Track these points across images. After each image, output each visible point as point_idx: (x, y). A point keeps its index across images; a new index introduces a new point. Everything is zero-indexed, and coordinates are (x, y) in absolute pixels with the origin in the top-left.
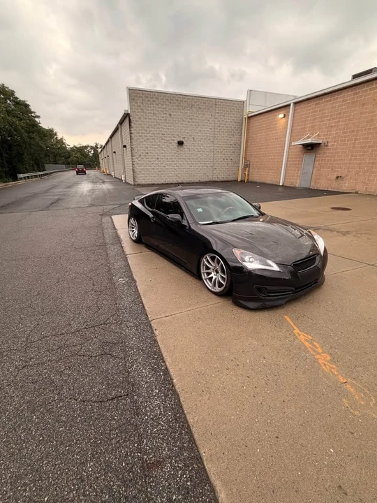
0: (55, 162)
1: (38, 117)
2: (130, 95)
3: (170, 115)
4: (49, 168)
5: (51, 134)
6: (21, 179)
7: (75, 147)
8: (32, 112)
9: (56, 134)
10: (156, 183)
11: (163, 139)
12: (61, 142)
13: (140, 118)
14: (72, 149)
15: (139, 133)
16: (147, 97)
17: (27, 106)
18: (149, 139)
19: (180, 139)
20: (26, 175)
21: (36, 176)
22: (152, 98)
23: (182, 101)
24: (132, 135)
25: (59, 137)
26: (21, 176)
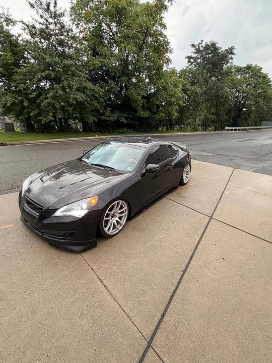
20: (233, 128)
21: (243, 130)
26: (228, 128)
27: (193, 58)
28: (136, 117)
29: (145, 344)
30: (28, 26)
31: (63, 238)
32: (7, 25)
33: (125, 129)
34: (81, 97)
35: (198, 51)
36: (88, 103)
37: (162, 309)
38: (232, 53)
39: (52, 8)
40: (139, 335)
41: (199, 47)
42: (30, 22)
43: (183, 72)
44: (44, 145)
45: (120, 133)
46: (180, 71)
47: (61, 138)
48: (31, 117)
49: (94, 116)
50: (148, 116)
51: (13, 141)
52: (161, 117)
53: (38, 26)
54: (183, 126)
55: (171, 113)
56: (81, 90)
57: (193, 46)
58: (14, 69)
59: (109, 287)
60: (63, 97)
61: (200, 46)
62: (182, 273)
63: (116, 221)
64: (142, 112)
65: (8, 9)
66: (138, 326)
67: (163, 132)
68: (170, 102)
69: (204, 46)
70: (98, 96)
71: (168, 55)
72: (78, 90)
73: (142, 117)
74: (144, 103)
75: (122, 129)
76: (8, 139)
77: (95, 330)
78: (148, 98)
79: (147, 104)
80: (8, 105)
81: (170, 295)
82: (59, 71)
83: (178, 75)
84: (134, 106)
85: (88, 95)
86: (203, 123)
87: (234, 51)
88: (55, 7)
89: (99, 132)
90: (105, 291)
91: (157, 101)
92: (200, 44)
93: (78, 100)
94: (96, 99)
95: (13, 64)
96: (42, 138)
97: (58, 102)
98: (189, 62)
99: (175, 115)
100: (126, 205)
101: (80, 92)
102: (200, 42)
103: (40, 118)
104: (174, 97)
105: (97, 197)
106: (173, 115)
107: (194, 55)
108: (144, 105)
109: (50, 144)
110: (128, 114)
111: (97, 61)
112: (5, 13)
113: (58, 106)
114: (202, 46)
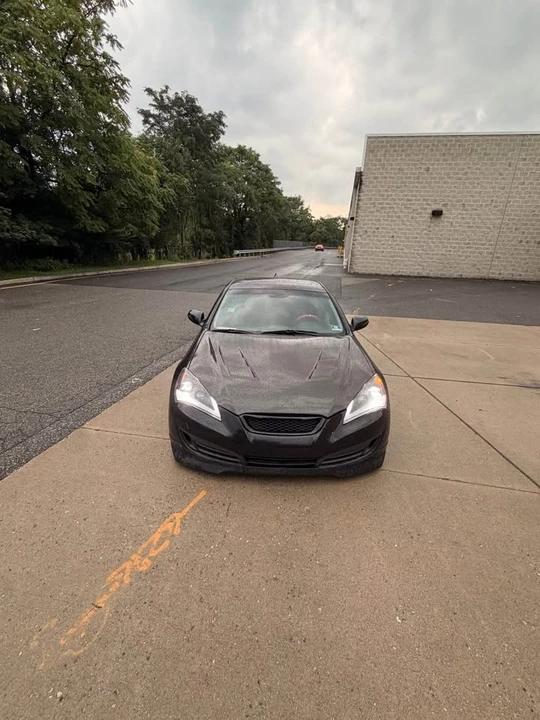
0: (293, 239)
1: (279, 183)
2: (368, 146)
3: (428, 169)
4: (278, 244)
5: (296, 202)
6: (238, 255)
7: (322, 219)
8: (274, 178)
9: (302, 203)
10: (383, 273)
11: (407, 208)
12: (305, 212)
13: (376, 178)
14: (318, 222)
15: (371, 199)
16: (395, 146)
17: (267, 171)
18: (385, 208)
19: (436, 207)
20: (244, 252)
21: (256, 254)
22: (402, 146)
23: (455, 145)
24: (360, 203)
25: (305, 206)
26: (237, 252)
27: (153, 116)
35: (161, 105)
38: (221, 123)
41: (162, 97)
50: (104, 229)
57: (150, 91)
61: (164, 95)
67: (130, 265)
69: (172, 97)
73: (92, 232)
86: (193, 242)
87: (224, 120)
92: (163, 92)
98: (146, 122)
102: (164, 88)
107: (156, 112)
114: (168, 98)
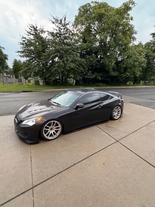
28: (109, 75)
29: (31, 187)
30: (50, 33)
31: (24, 135)
32: (42, 33)
33: (101, 84)
34: (72, 65)
36: (77, 69)
37: (50, 177)
39: (63, 22)
40: (31, 183)
42: (51, 30)
43: (148, 44)
44: (50, 92)
45: (97, 86)
46: (146, 44)
47: (60, 89)
48: (46, 77)
49: (80, 76)
50: (117, 75)
51: (36, 90)
52: (127, 75)
53: (55, 32)
54: (147, 82)
55: (135, 73)
56: (74, 62)
58: (41, 54)
59: (33, 161)
60: (63, 66)
62: (73, 165)
63: (53, 132)
64: (112, 73)
65: (43, 26)
66: (33, 180)
67: (131, 86)
68: (134, 65)
70: (83, 64)
71: (134, 35)
72: (72, 62)
73: (113, 76)
74: (114, 67)
75: (98, 84)
76: (34, 89)
77: (15, 175)
78: (117, 63)
79: (116, 67)
80: (36, 71)
81: (59, 172)
82: (62, 53)
83: (144, 47)
84: (107, 69)
85: (77, 64)
88: (64, 21)
89: (84, 85)
90: (30, 162)
91: (123, 65)
93: (71, 67)
94: (83, 66)
95: (42, 51)
96: (50, 88)
97: (60, 69)
98: (154, 37)
99: (138, 74)
100: (60, 125)
101: (73, 63)
103: (50, 78)
104: (137, 62)
105: (42, 117)
106: (137, 74)
108: (114, 68)
109: (53, 92)
110: (103, 74)
111: (85, 45)
112: (42, 28)
113: (59, 71)
